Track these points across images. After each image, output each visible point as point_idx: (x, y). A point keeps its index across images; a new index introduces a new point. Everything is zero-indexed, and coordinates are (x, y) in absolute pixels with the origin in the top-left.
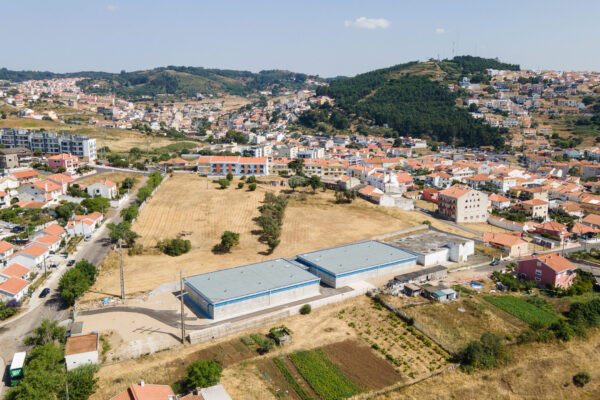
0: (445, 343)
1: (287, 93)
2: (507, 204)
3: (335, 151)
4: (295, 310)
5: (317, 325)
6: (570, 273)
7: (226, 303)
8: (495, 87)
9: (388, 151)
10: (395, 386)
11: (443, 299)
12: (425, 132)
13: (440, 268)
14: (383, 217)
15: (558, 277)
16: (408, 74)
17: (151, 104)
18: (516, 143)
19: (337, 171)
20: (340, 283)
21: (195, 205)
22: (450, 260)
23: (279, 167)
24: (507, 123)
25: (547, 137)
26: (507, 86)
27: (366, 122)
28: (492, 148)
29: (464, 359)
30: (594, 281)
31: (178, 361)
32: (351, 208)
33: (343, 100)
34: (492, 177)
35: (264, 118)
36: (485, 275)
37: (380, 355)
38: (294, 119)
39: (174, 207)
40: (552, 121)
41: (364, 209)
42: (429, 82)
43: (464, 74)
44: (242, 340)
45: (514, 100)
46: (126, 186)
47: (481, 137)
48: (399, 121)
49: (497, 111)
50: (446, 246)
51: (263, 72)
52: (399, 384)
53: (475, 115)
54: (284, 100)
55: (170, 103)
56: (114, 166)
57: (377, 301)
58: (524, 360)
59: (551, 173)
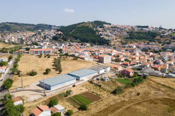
0: (109, 90)
1: (46, 31)
2: (114, 58)
3: (65, 47)
4: (71, 86)
5: (78, 89)
6: (133, 72)
7: (54, 86)
8: (106, 29)
9: (80, 46)
10: (100, 100)
11: (106, 80)
12: (89, 41)
13: (104, 73)
14: (86, 63)
15: (130, 73)
16: (83, 26)
17: (3, 34)
18: (112, 44)
19: (70, 52)
20: (81, 79)
21: (34, 62)
22: (105, 72)
23: (54, 51)
24: (110, 38)
25: (120, 42)
26: (108, 29)
27: (72, 39)
28: (106, 45)
29: (114, 93)
30: (138, 74)
31: (44, 101)
32: (78, 61)
33: (65, 33)
34: (109, 52)
35: (41, 38)
36: (114, 74)
37: (95, 94)
38: (51, 38)
39: (27, 63)
40: (120, 38)
41: (81, 61)
42: (89, 28)
43: (98, 26)
44: (60, 94)
45: (111, 32)
46: (10, 58)
47: (104, 42)
48: (82, 38)
49: (107, 35)
50: (104, 68)
51: (38, 24)
52: (101, 99)
53: (101, 37)
54: (47, 33)
55: (8, 34)
56: (3, 53)
57: (91, 82)
58: (127, 91)
59: (122, 51)
